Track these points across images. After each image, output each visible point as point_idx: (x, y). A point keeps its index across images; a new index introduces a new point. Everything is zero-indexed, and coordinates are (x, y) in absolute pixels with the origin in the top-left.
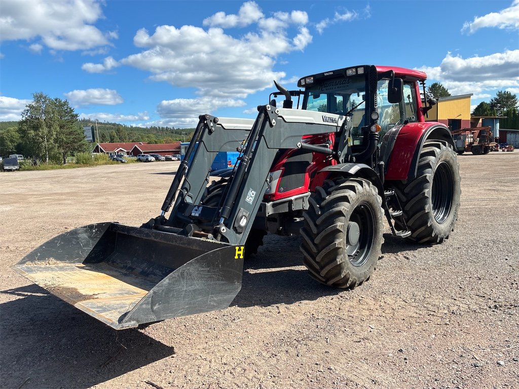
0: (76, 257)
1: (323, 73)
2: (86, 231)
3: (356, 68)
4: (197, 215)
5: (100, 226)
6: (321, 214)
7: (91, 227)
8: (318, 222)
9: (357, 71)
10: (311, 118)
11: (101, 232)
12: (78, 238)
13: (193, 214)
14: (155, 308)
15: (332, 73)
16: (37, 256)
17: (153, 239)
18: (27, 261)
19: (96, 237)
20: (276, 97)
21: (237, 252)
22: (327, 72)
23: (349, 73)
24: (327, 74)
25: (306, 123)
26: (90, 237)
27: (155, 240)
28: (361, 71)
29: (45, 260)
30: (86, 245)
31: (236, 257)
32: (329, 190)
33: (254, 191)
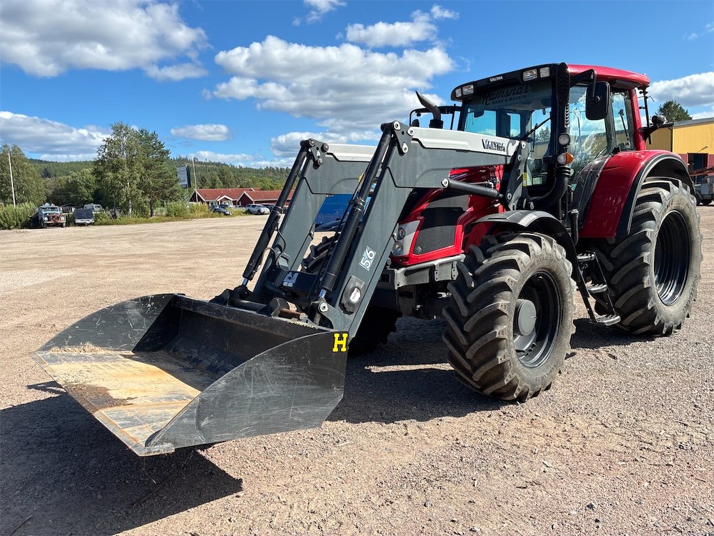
0: (124, 343)
1: (488, 79)
2: (137, 306)
3: (538, 68)
4: (290, 285)
5: (157, 298)
6: (475, 288)
7: (145, 300)
8: (470, 298)
9: (539, 73)
10: (465, 143)
11: (158, 307)
12: (126, 316)
13: (285, 284)
14: (203, 424)
15: (502, 78)
16: (67, 339)
17: (225, 318)
18: (53, 346)
19: (152, 315)
20: (419, 115)
21: (337, 342)
22: (494, 77)
23: (528, 76)
24: (494, 80)
25: (457, 150)
26: (143, 314)
27: (228, 320)
28: (545, 73)
29: (79, 345)
30: (137, 325)
31: (335, 349)
32: (489, 250)
33: (374, 250)
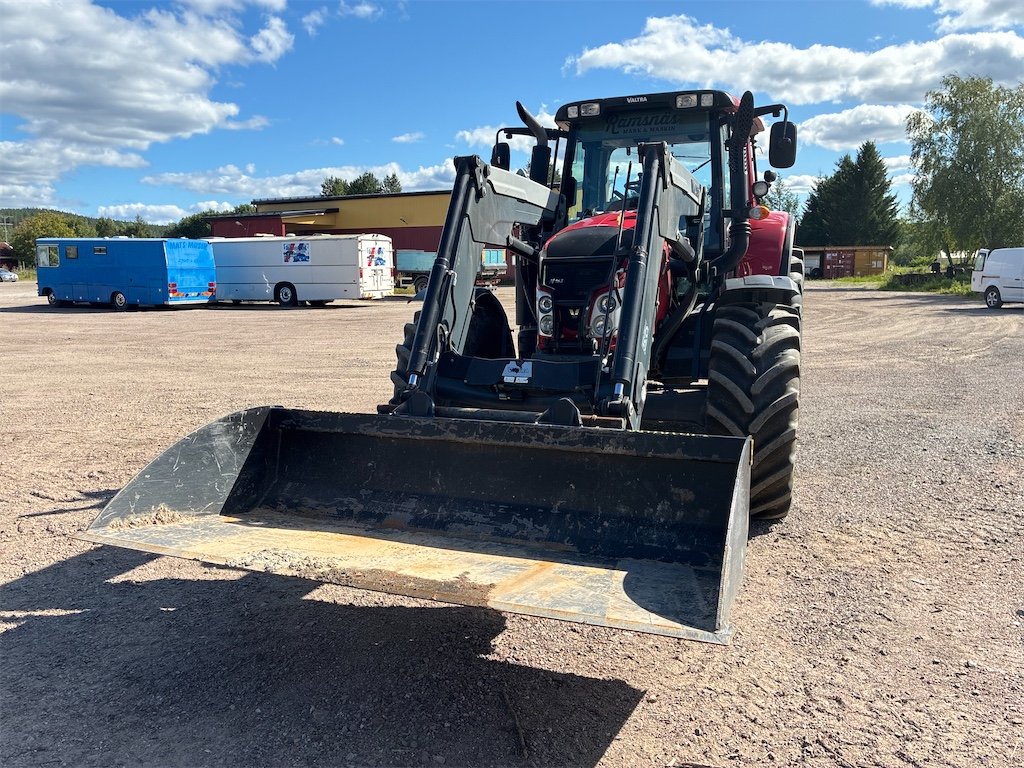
0: (210, 499)
2: (227, 431)
4: (522, 380)
7: (235, 419)
8: (756, 389)
9: (699, 100)
10: (686, 183)
11: (253, 432)
12: (211, 450)
13: (508, 379)
15: (645, 99)
16: (133, 500)
18: (112, 517)
19: (244, 445)
20: (509, 137)
22: (633, 97)
23: (680, 103)
24: (633, 100)
26: (233, 445)
27: (460, 440)
28: (707, 101)
29: (150, 510)
30: (227, 467)
33: (648, 325)
